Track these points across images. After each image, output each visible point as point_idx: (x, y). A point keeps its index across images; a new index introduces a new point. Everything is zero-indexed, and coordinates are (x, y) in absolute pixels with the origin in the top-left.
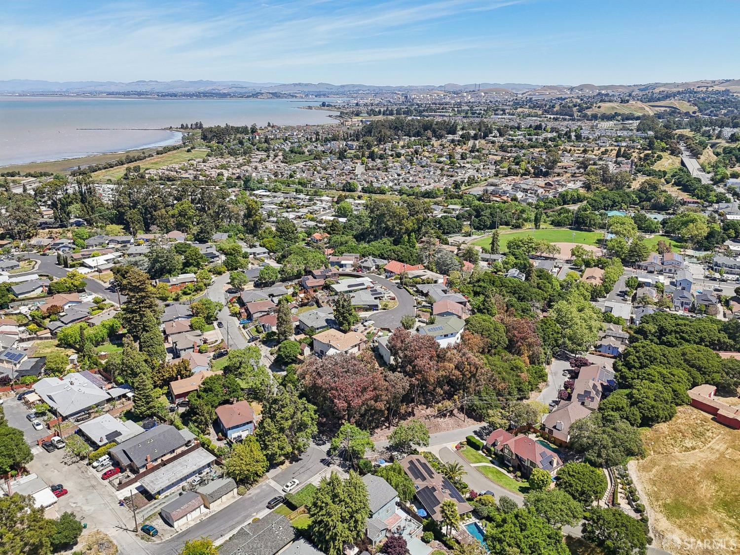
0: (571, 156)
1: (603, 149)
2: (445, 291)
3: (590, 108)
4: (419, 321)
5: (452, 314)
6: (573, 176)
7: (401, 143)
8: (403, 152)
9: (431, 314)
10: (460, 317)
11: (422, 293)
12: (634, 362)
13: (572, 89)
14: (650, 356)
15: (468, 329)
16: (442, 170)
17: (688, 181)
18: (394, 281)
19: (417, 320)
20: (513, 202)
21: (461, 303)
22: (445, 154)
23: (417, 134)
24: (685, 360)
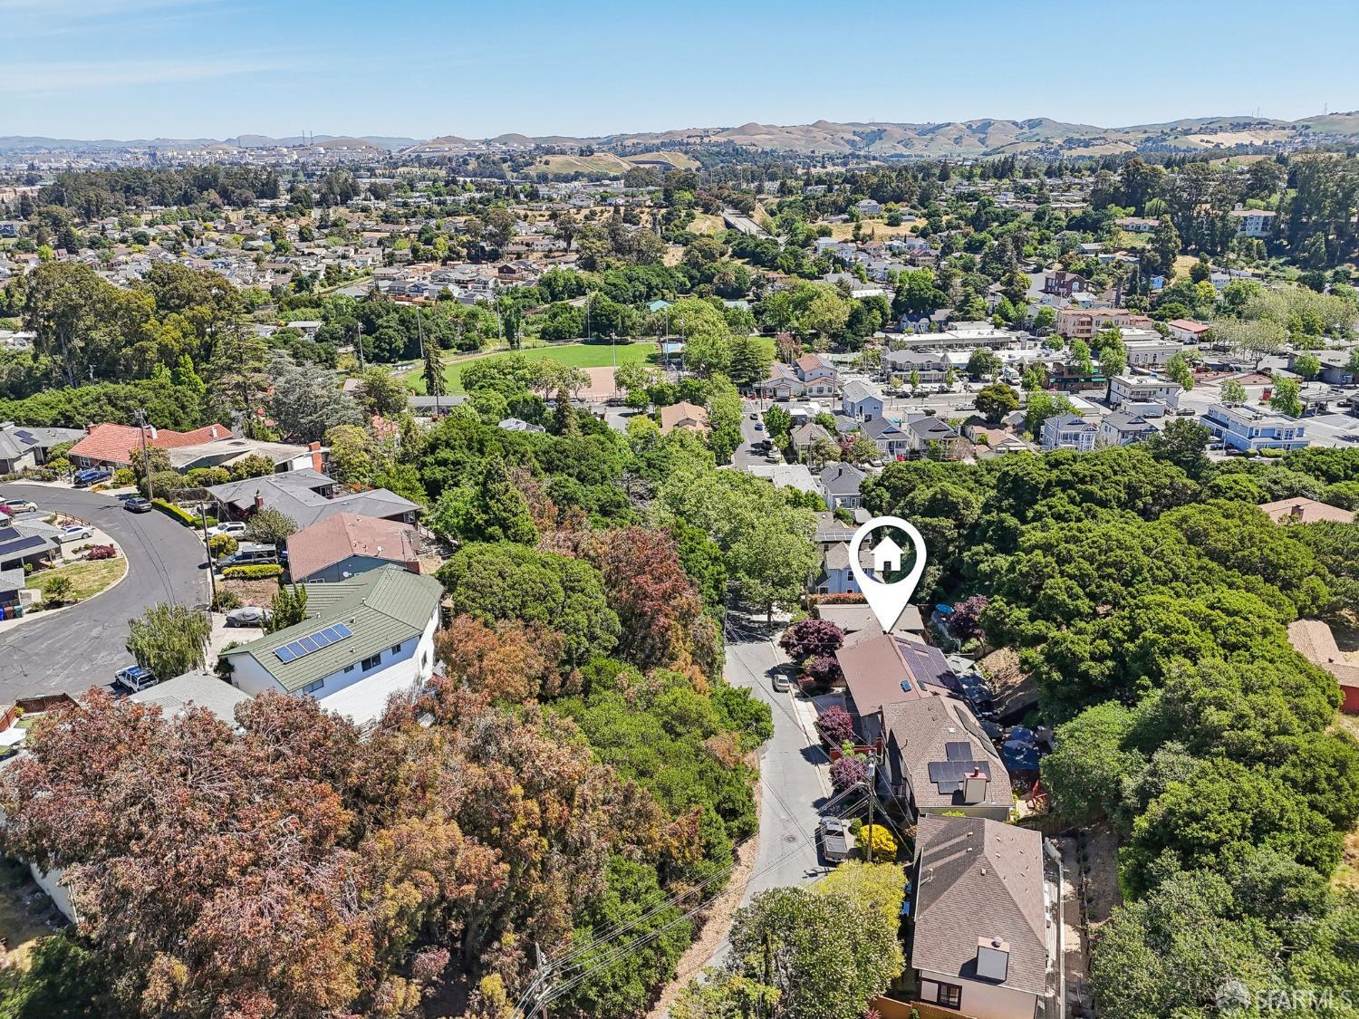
0: (531, 224)
1: (585, 212)
2: (322, 491)
3: (532, 164)
4: (231, 623)
5: (377, 562)
6: (546, 257)
7: (147, 217)
8: (152, 232)
9: (284, 579)
10: (413, 568)
11: (232, 513)
12: (1074, 597)
13: (488, 143)
14: (1118, 565)
15: (460, 609)
16: (257, 261)
17: (757, 246)
18: (112, 493)
19: (219, 620)
20: (444, 304)
21: (398, 518)
22: (260, 233)
23: (186, 199)
24: (1213, 555)
